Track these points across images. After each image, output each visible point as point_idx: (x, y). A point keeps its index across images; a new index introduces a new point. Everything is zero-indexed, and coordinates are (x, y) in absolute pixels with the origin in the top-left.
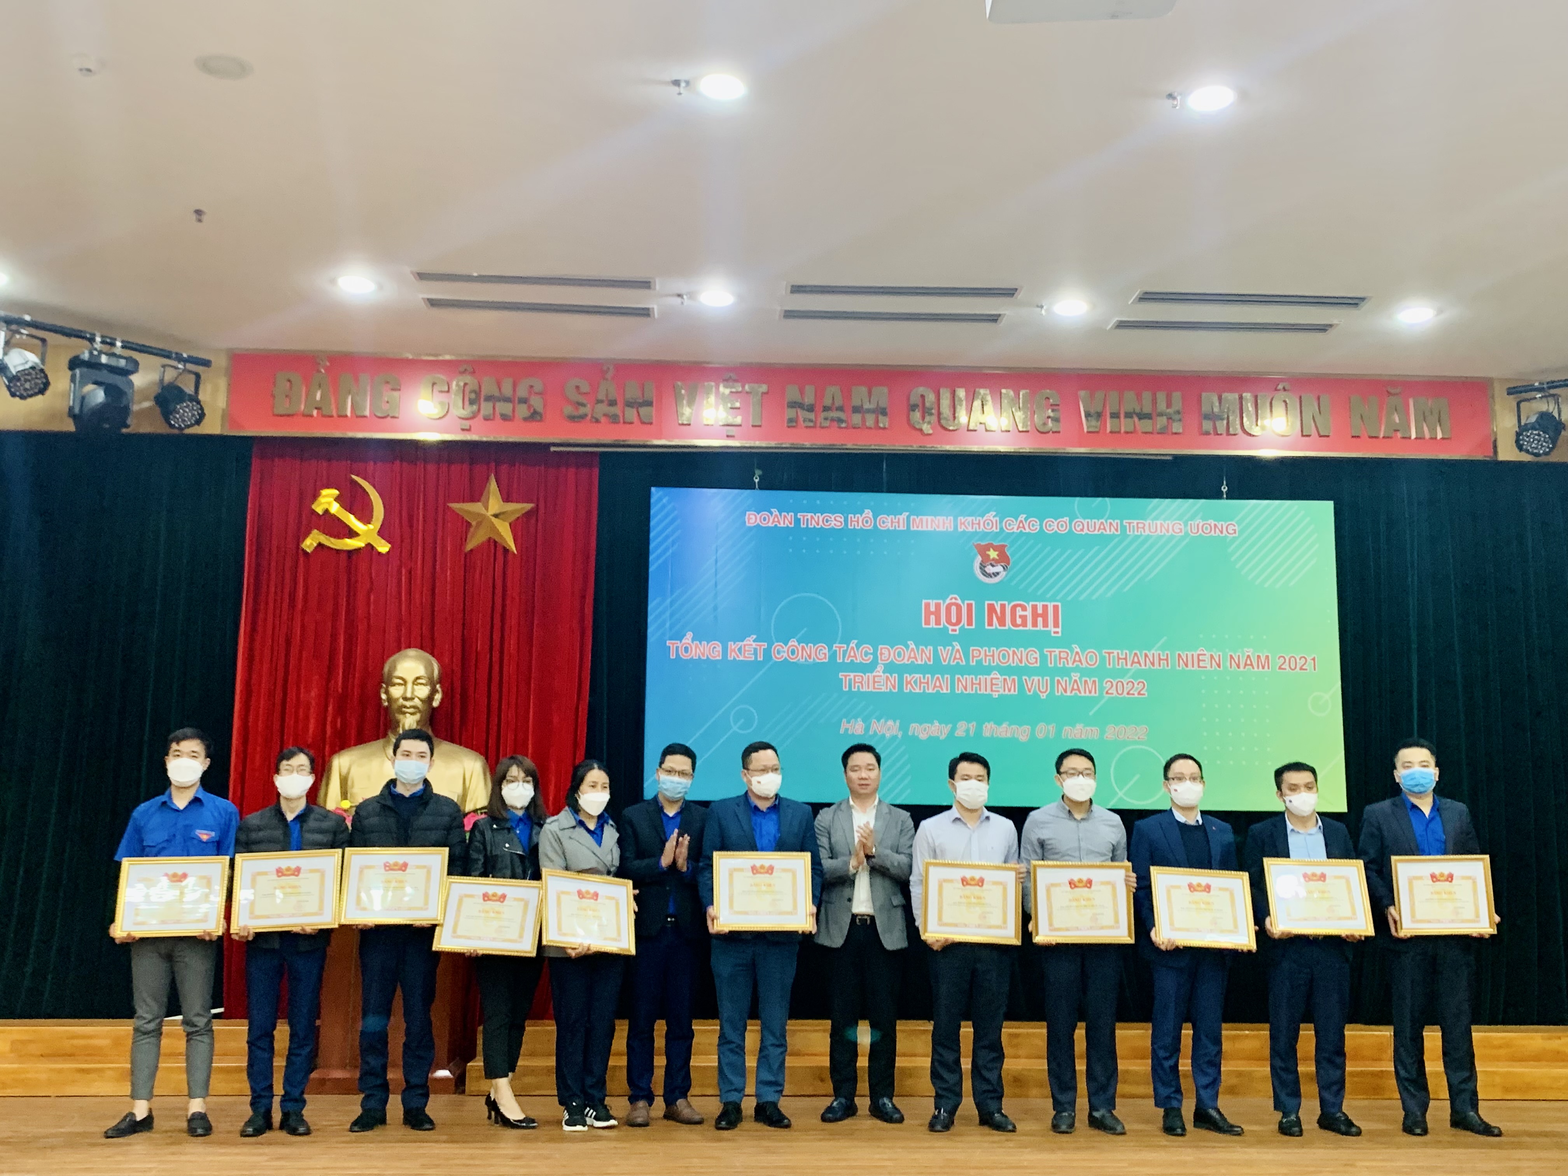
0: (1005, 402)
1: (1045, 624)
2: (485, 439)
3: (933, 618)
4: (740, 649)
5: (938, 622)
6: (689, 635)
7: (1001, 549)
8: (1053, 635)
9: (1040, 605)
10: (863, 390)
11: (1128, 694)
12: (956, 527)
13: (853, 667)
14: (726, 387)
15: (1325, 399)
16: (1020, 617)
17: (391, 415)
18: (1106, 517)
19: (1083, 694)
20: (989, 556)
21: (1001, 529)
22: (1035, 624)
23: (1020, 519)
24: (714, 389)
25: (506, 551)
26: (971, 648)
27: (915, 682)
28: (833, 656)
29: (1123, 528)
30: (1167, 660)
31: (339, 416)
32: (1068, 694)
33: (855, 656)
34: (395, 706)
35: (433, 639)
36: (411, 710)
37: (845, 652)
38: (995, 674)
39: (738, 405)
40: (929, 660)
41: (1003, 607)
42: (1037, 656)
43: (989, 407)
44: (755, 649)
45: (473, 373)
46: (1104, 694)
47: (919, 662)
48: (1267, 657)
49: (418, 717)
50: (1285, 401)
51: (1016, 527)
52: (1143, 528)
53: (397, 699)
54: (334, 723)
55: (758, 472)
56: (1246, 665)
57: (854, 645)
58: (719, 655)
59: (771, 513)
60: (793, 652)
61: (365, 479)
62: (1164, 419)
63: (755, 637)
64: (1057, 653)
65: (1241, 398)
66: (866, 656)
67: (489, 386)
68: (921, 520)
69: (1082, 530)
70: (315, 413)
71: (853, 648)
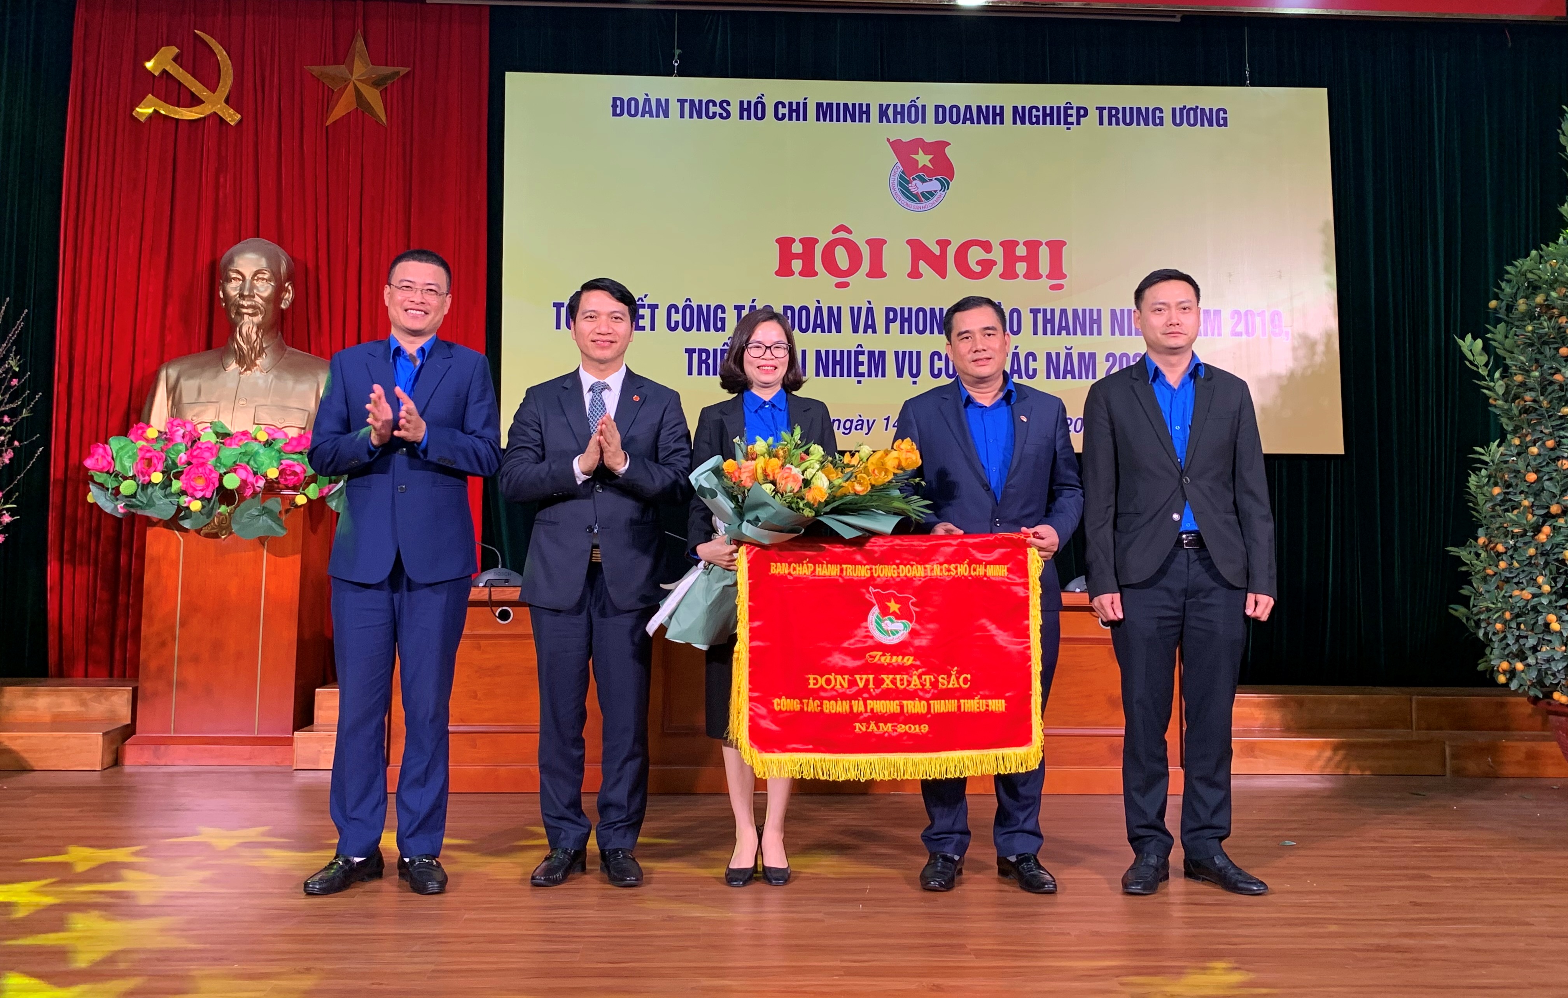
25: (376, 123)
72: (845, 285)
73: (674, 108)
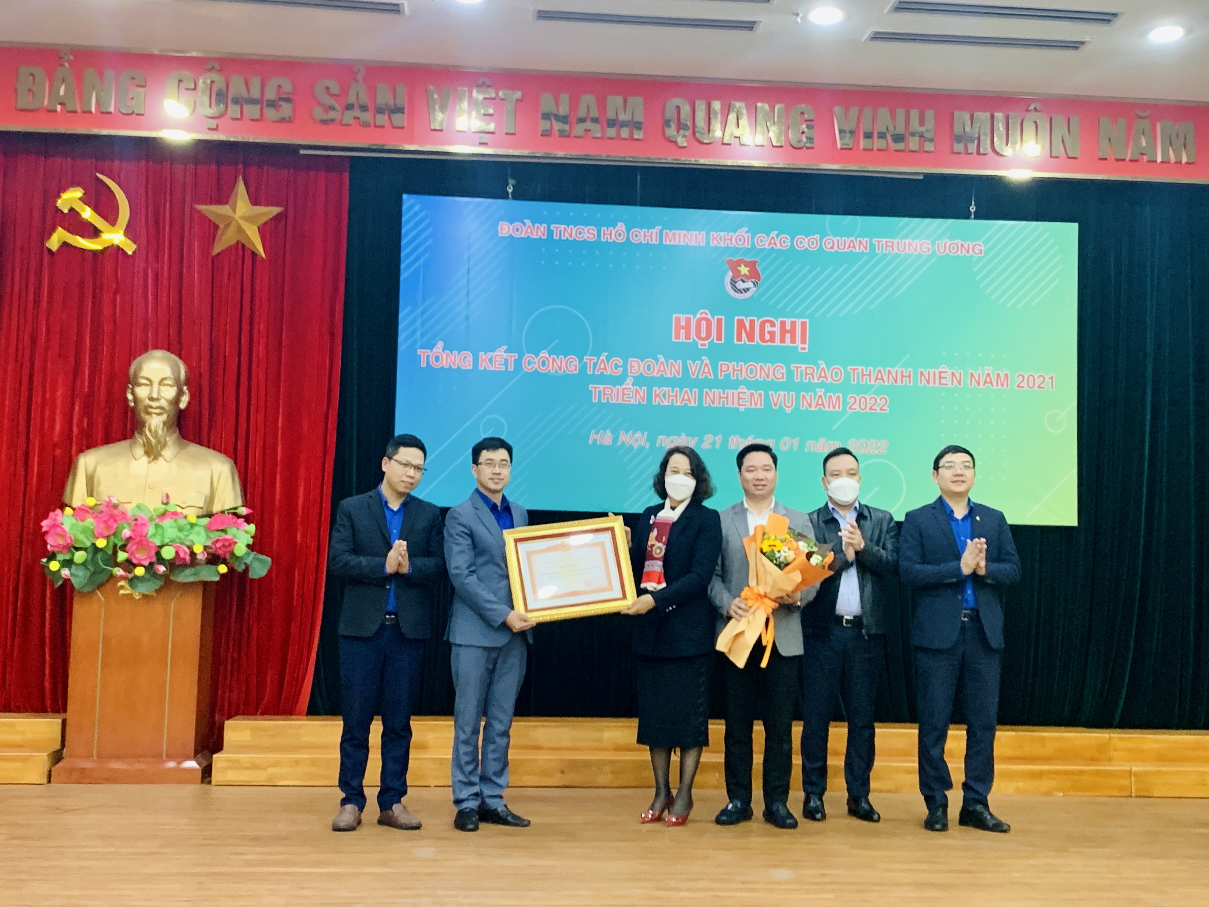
0: (760, 116)
1: (793, 341)
2: (232, 139)
3: (683, 332)
4: (490, 360)
5: (688, 337)
6: (440, 345)
7: (752, 265)
8: (800, 351)
9: (788, 322)
10: (619, 100)
11: (871, 409)
12: (708, 243)
13: (602, 379)
14: (478, 92)
15: (1075, 121)
16: (769, 332)
17: (136, 112)
18: (856, 235)
19: (827, 409)
20: (740, 271)
21: (753, 244)
22: (783, 340)
23: (771, 235)
24: (467, 94)
25: (254, 255)
26: (720, 363)
27: (664, 395)
28: (583, 368)
29: (873, 246)
30: (909, 377)
31: (84, 112)
32: (813, 409)
33: (605, 369)
34: (141, 407)
35: (180, 343)
36: (158, 411)
37: (595, 365)
38: (742, 389)
39: (491, 111)
40: (678, 373)
41: (752, 322)
42: (784, 371)
43: (744, 122)
44: (506, 360)
45: (220, 71)
46: (848, 410)
47: (669, 375)
48: (1007, 375)
49: (164, 417)
50: (1036, 122)
51: (767, 243)
52: (892, 246)
53: (145, 399)
54: (80, 422)
55: (511, 182)
56: (986, 382)
57: (604, 358)
58: (469, 365)
59: (524, 224)
60: (543, 364)
61: (110, 178)
62: (917, 139)
63: (506, 347)
64: (803, 368)
65: (992, 117)
66: (616, 369)
67: (237, 87)
68: (674, 234)
69: (832, 248)
70: (59, 108)
71: (603, 361)
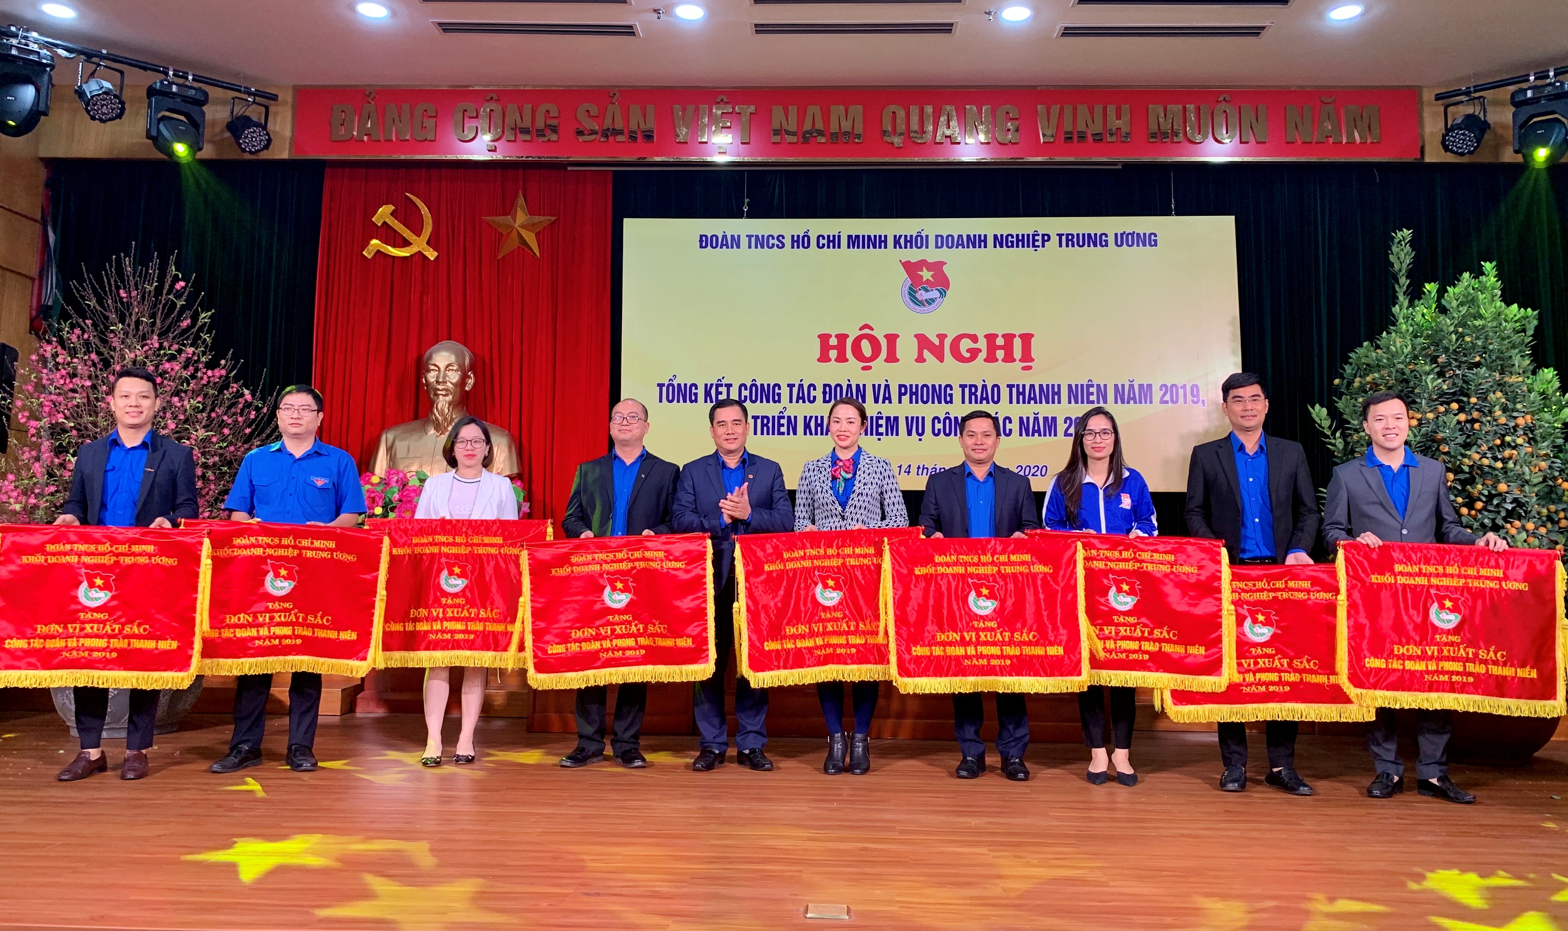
2: (508, 158)
10: (840, 108)
14: (718, 108)
15: (1263, 109)
17: (429, 139)
24: (707, 110)
25: (532, 257)
31: (386, 142)
39: (729, 124)
43: (954, 123)
50: (1225, 112)
61: (415, 196)
65: (1185, 109)
70: (366, 138)
72: (869, 368)
73: (744, 241)
